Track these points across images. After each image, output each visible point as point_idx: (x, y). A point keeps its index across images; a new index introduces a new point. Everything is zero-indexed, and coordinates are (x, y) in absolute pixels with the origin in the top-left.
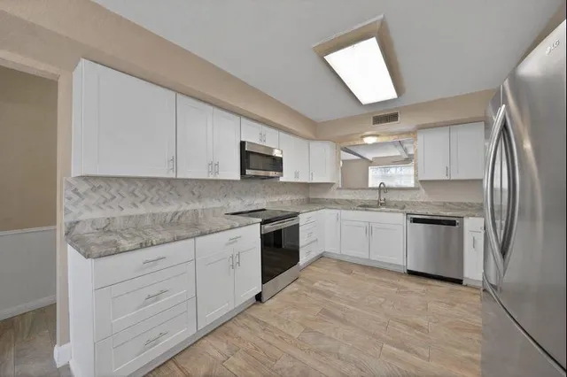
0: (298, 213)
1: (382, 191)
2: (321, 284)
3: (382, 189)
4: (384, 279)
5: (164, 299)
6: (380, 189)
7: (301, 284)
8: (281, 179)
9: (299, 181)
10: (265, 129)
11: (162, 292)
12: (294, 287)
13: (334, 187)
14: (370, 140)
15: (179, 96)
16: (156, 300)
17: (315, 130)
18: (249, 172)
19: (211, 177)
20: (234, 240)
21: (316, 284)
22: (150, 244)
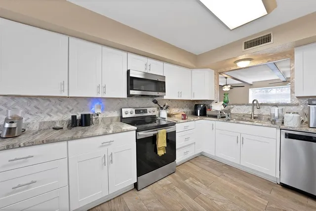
0: (175, 123)
1: (255, 107)
2: (191, 181)
3: (256, 105)
5: (33, 188)
7: (175, 178)
8: (165, 97)
10: (150, 61)
11: (33, 182)
12: (167, 181)
15: (72, 39)
16: (27, 188)
17: (195, 60)
19: (100, 96)
21: (187, 181)
22: (18, 146)
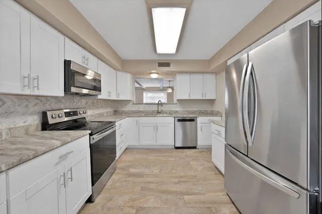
4: (166, 154)
6: (158, 104)
8: (99, 97)
9: (111, 98)
13: (131, 103)
14: (154, 76)
18: (73, 90)
20: (63, 157)
